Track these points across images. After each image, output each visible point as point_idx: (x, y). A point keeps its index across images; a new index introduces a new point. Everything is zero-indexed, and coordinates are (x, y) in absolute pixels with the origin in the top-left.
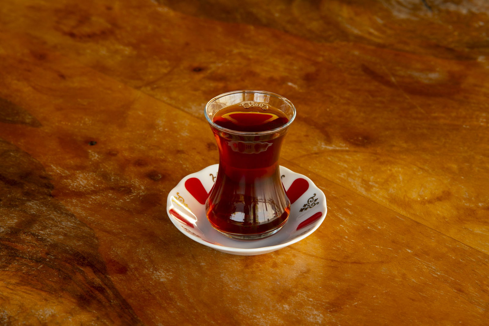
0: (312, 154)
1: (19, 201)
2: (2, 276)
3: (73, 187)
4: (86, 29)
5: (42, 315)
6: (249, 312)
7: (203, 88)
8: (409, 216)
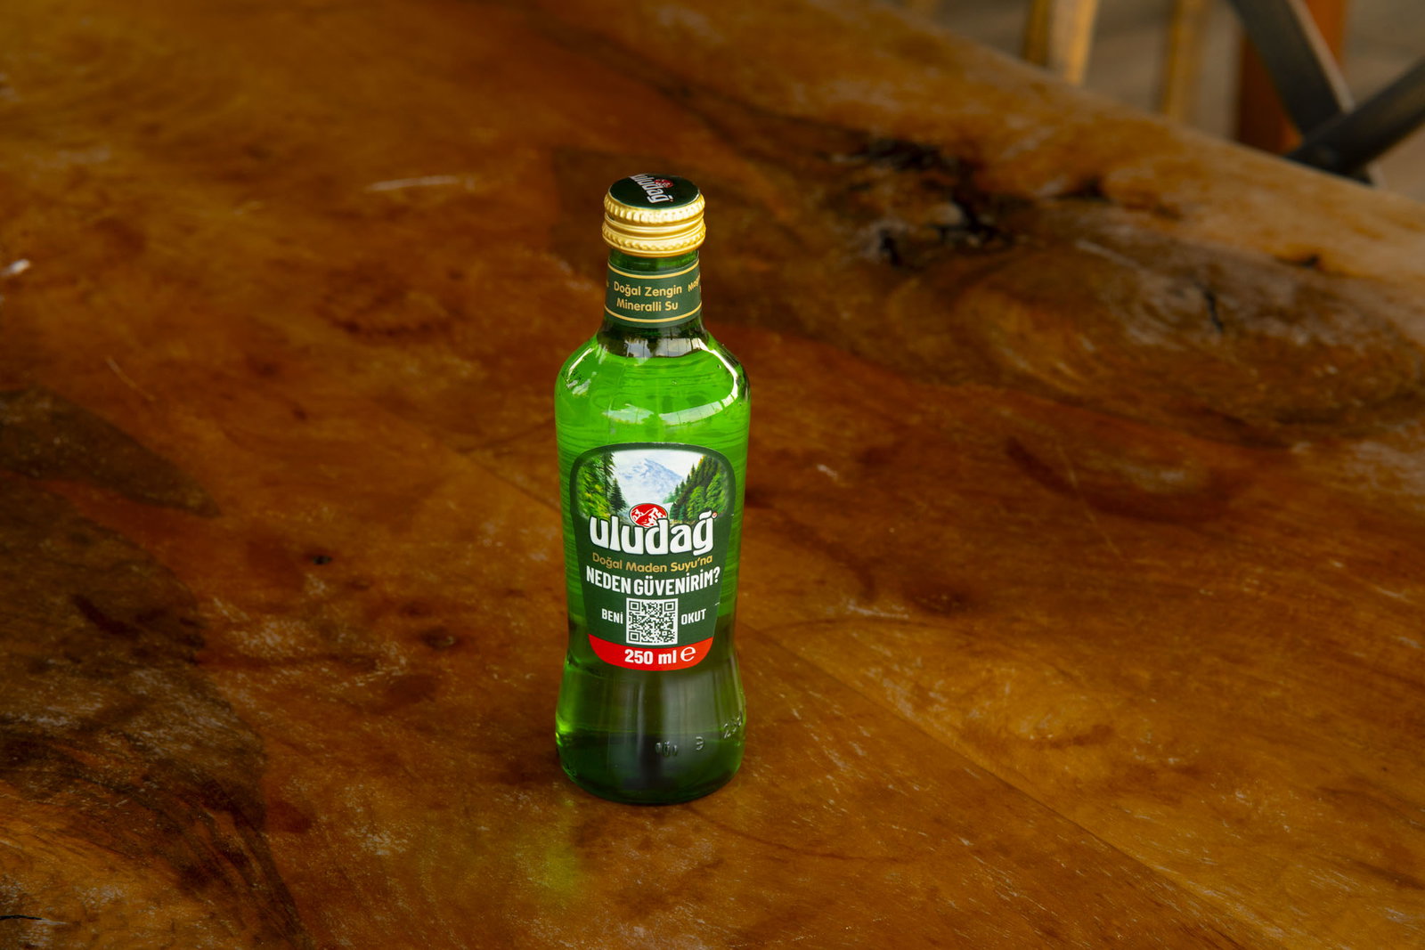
0: (819, 622)
1: (120, 666)
2: (34, 814)
3: (247, 647)
4: (388, 317)
5: (93, 898)
6: (551, 934)
8: (994, 770)
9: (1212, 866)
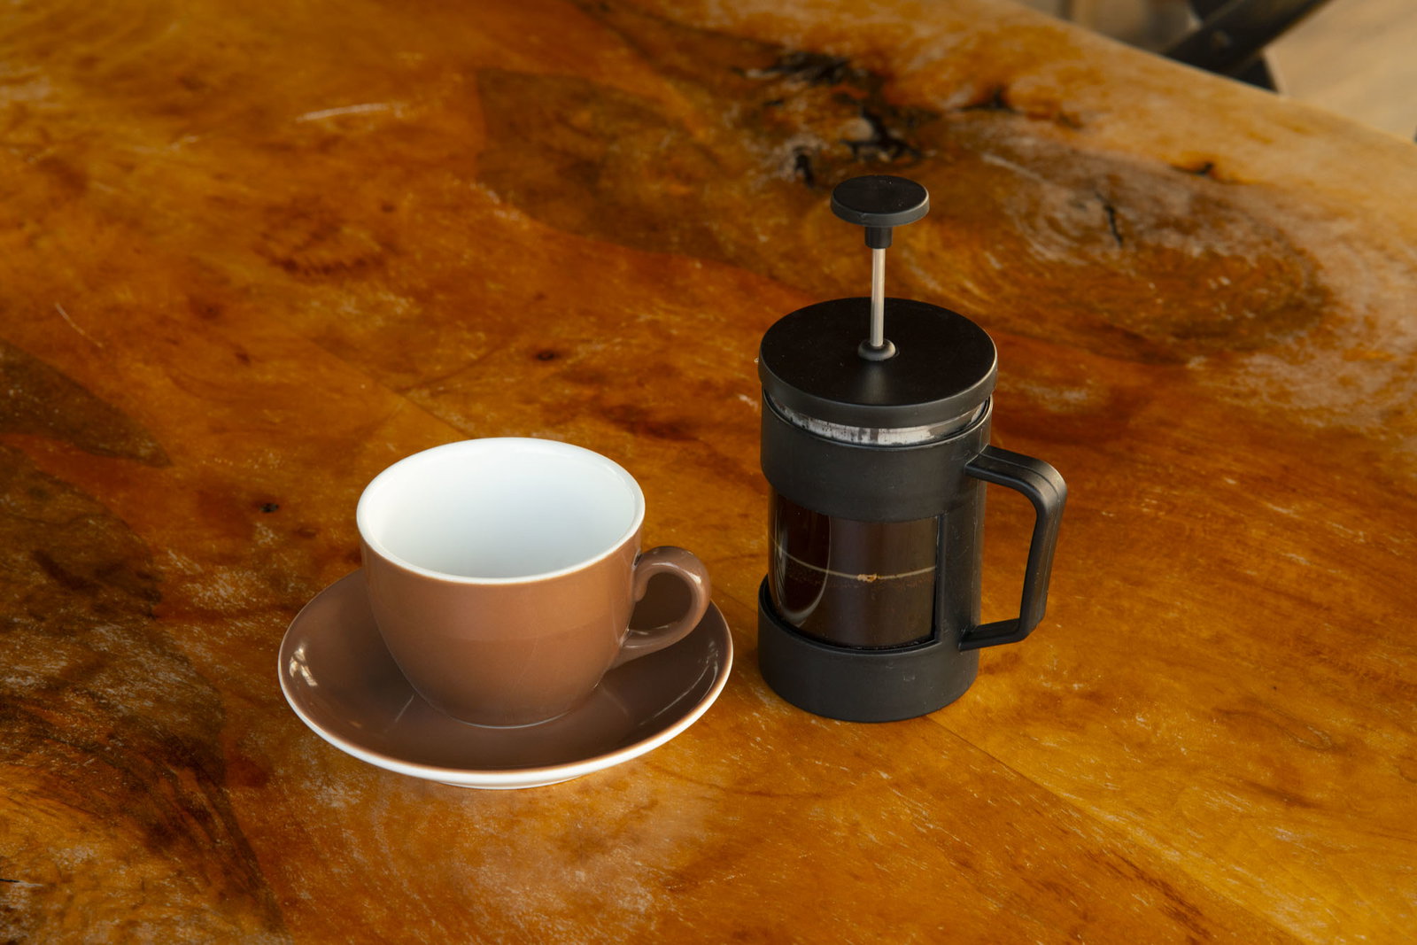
0: (743, 556)
1: (81, 622)
2: (6, 776)
3: (201, 600)
4: (324, 254)
5: (67, 859)
6: (498, 881)
7: (546, 399)
9: (1114, 791)
